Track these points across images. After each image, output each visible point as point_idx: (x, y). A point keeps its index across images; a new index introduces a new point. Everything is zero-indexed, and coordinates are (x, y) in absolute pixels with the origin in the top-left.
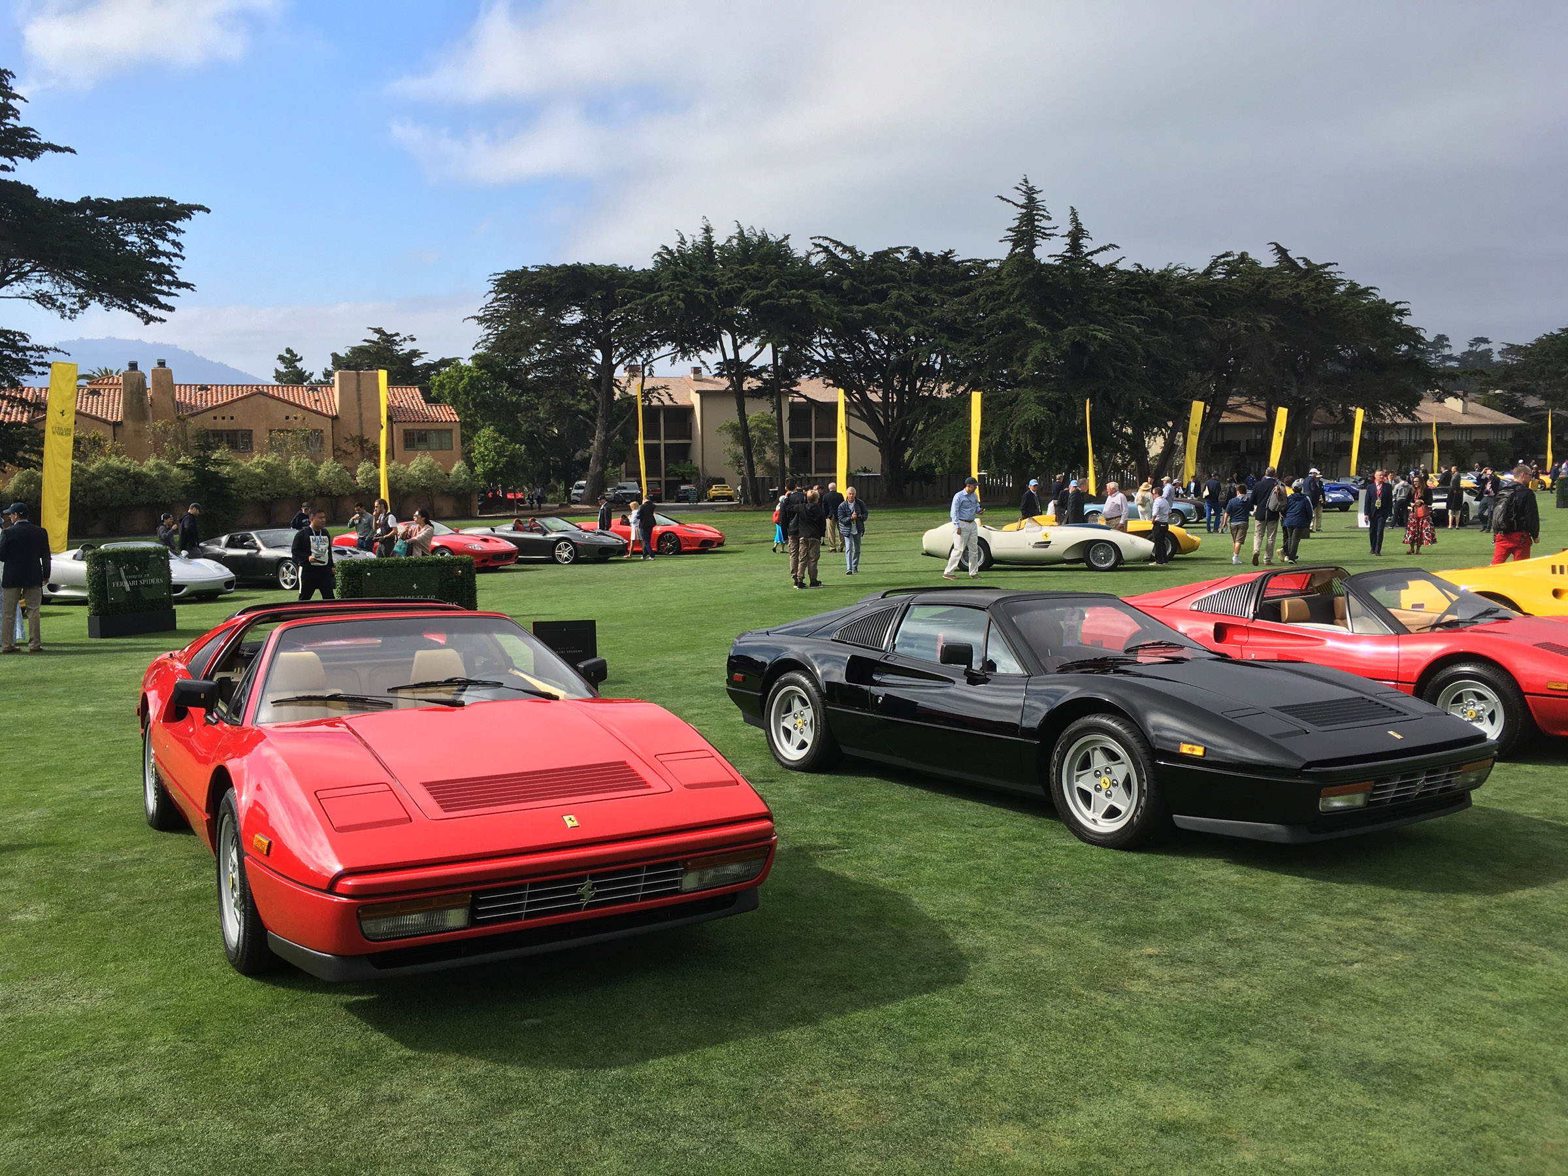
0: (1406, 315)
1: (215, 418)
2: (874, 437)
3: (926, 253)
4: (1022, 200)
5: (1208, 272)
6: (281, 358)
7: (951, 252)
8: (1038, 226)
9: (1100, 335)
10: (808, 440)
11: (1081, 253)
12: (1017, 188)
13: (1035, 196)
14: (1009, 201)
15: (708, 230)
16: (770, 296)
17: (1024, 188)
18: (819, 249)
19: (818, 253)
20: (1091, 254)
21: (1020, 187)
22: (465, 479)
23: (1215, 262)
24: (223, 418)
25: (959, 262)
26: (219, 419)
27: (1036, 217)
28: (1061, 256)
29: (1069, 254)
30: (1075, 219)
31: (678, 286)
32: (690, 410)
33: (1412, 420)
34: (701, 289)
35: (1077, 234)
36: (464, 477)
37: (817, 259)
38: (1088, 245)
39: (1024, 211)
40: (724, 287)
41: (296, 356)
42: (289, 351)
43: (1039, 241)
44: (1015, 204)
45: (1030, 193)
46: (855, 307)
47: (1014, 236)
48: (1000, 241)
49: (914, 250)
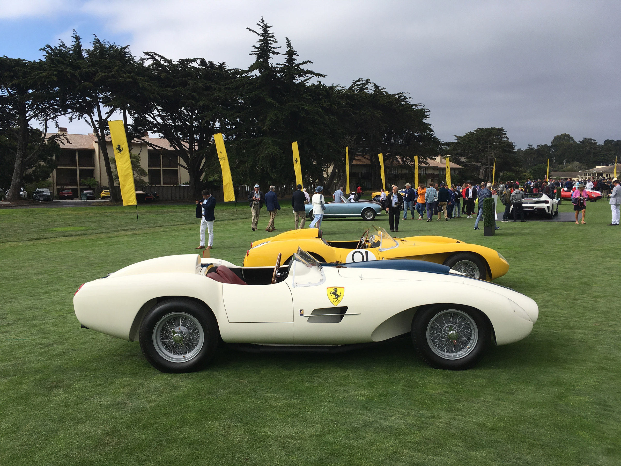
0: (428, 118)
2: (186, 166)
3: (209, 62)
4: (261, 32)
5: (351, 89)
7: (223, 63)
8: (270, 47)
9: (306, 108)
10: (159, 168)
11: (293, 63)
12: (259, 25)
13: (268, 29)
14: (254, 32)
15: (77, 38)
16: (113, 76)
17: (262, 25)
18: (149, 57)
19: (148, 59)
20: (300, 64)
21: (260, 23)
23: (354, 83)
25: (228, 70)
27: (269, 42)
28: (283, 65)
29: (287, 64)
30: (289, 45)
31: (53, 67)
32: (93, 151)
33: (426, 165)
34: (69, 69)
35: (291, 53)
37: (148, 63)
38: (298, 60)
39: (262, 38)
40: (83, 70)
43: (272, 55)
44: (257, 34)
45: (265, 27)
46: (169, 89)
47: (258, 51)
48: (250, 54)
49: (203, 60)
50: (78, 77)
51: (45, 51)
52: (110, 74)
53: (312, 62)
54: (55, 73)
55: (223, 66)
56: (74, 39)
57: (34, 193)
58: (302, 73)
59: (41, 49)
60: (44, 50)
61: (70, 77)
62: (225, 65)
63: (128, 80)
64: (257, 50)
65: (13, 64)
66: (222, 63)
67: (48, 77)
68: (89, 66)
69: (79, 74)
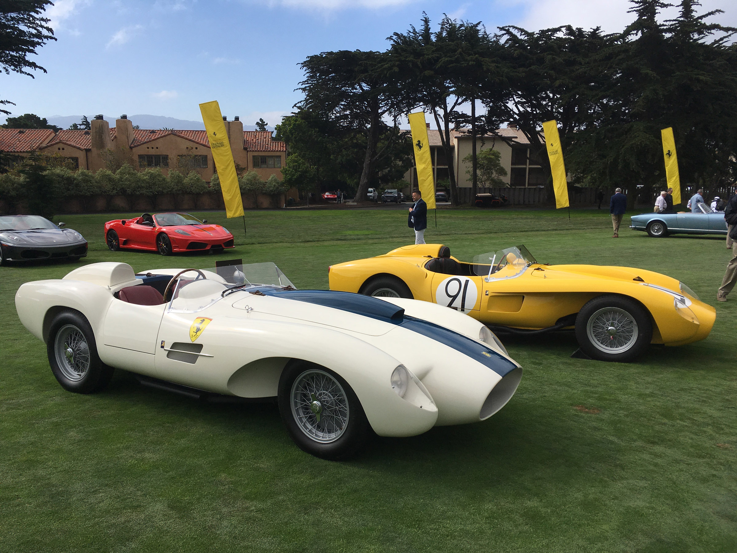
1: (148, 148)
3: (577, 28)
6: (258, 123)
7: (598, 29)
10: (524, 166)
11: (692, 17)
15: (426, 21)
18: (504, 32)
19: (503, 35)
20: (701, 18)
22: (275, 185)
24: (153, 148)
25: (604, 36)
26: (150, 149)
28: (675, 20)
29: (682, 19)
31: (396, 57)
32: (453, 148)
34: (411, 58)
36: (274, 184)
37: (503, 40)
38: (699, 11)
40: (426, 57)
41: (264, 122)
42: (261, 120)
43: (659, 9)
46: (521, 69)
47: (639, 7)
48: (628, 12)
49: (569, 28)
50: (420, 65)
51: (392, 39)
52: (453, 59)
53: (722, 12)
54: (397, 63)
55: (597, 32)
56: (423, 23)
57: (383, 194)
58: (703, 29)
59: (388, 38)
60: (390, 38)
61: (411, 66)
62: (600, 31)
63: (471, 63)
64: (637, 5)
65: (364, 57)
66: (595, 28)
67: (390, 68)
68: (433, 51)
69: (421, 62)
